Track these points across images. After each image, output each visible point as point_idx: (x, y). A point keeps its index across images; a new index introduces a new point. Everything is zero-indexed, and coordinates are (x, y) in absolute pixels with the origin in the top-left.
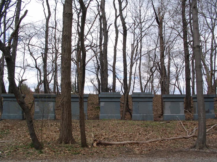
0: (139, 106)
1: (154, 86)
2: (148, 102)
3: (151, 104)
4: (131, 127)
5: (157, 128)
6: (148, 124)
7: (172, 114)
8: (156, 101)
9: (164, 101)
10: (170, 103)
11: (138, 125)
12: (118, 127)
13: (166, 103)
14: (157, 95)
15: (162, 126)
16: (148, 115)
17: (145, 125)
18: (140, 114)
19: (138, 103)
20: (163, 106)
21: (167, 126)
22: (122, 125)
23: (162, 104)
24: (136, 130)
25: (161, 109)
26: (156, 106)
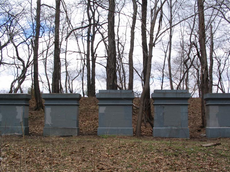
0: (164, 113)
1: (189, 89)
2: (181, 107)
3: (184, 109)
4: (144, 156)
5: (198, 158)
6: (178, 150)
7: (221, 127)
8: (193, 106)
9: (207, 105)
10: (217, 107)
11: (159, 151)
12: (118, 154)
13: (211, 107)
14: (194, 98)
15: (207, 155)
16: (180, 128)
17: (173, 150)
18: (167, 126)
19: (164, 107)
20: (204, 114)
21: (217, 153)
22: (127, 152)
23: (202, 110)
24: (153, 163)
25: (201, 118)
26: (193, 113)
